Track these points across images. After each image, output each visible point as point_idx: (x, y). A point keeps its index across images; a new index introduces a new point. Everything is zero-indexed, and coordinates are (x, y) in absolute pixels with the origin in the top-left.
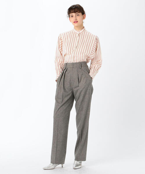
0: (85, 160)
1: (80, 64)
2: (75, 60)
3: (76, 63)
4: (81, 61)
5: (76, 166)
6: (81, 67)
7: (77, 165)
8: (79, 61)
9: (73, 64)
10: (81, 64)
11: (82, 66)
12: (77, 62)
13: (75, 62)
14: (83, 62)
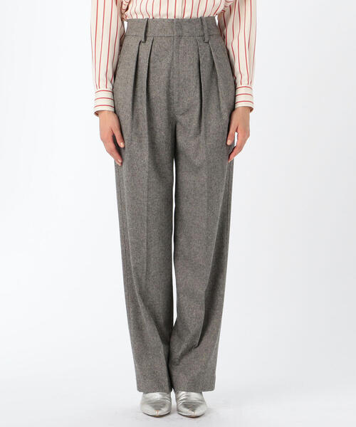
1: (205, 23)
3: (191, 21)
4: (206, 14)
6: (208, 36)
8: (200, 14)
10: (207, 25)
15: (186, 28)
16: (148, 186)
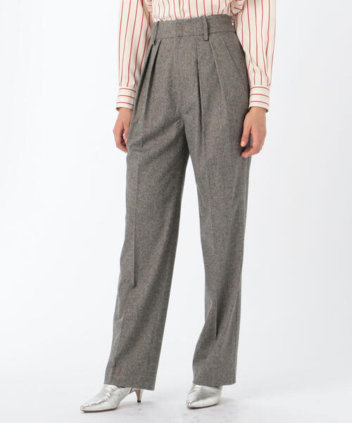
0: (234, 382)
1: (205, 22)
2: (186, 7)
3: (191, 21)
4: (208, 13)
5: (198, 399)
6: (209, 35)
7: (202, 396)
8: (201, 13)
9: (180, 24)
10: (208, 23)
11: (213, 30)
12: (194, 15)
13: (187, 16)
14: (217, 16)
15: (186, 28)
16: (139, 179)
